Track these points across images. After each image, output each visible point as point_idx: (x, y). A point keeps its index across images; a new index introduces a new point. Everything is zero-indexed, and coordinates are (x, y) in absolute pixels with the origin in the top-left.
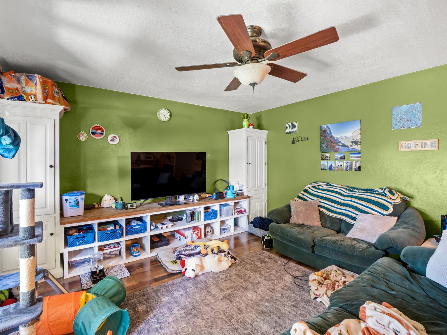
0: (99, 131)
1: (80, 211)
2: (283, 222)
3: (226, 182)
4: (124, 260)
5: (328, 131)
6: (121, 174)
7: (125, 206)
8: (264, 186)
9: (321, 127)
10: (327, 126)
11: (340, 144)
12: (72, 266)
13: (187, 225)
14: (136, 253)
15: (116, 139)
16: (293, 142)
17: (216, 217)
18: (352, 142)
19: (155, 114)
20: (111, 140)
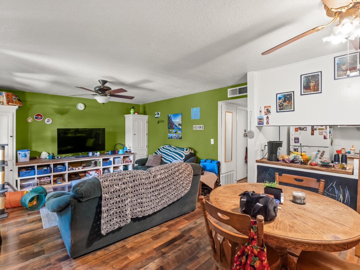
0: (40, 117)
1: (27, 159)
2: (141, 165)
3: (122, 145)
4: (52, 185)
5: (171, 118)
6: (53, 140)
7: (53, 157)
8: (145, 148)
9: (168, 115)
10: (170, 115)
11: (175, 125)
12: (22, 187)
13: (92, 168)
14: (59, 182)
15: (50, 121)
16: (158, 123)
17: (111, 164)
18: (179, 124)
19: (75, 106)
20: (47, 122)
